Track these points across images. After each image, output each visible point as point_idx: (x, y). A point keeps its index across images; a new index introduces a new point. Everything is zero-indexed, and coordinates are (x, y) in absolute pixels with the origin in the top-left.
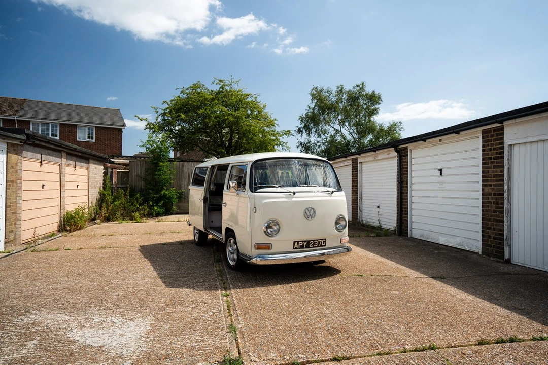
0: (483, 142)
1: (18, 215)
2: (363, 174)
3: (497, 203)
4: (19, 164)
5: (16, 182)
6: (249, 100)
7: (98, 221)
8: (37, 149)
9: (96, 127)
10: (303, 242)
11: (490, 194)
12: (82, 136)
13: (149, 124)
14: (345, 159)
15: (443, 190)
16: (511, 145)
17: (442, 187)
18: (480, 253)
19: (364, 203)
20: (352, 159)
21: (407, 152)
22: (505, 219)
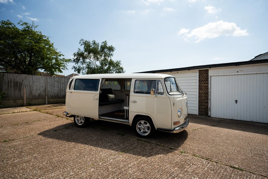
0: (199, 74)
3: (206, 96)
11: (202, 93)
16: (211, 76)
18: (198, 114)
22: (209, 102)
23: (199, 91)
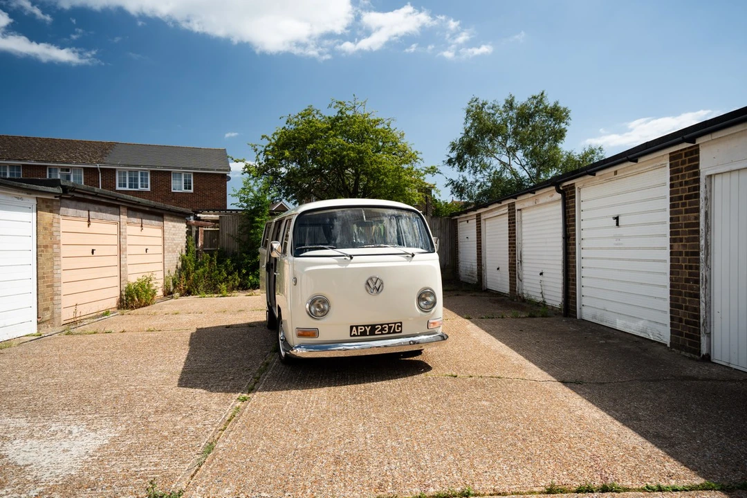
0: (672, 172)
1: (55, 289)
2: (523, 226)
3: (691, 267)
4: (55, 225)
5: (52, 247)
6: (379, 127)
7: (177, 294)
8: (83, 205)
9: (194, 173)
10: (364, 326)
11: (680, 253)
12: (178, 186)
13: (246, 166)
14: (500, 205)
15: (620, 249)
16: (711, 176)
17: (619, 244)
18: (669, 346)
19: (524, 269)
20: (509, 205)
21: (574, 192)
22: (702, 293)
23: (671, 247)
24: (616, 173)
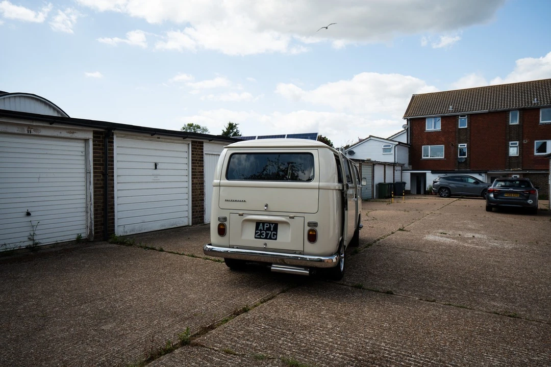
0: (192, 148)
3: (201, 189)
11: (197, 184)
17: (157, 180)
18: (191, 225)
21: (113, 139)
22: (205, 198)
23: (192, 181)
24: (159, 138)
